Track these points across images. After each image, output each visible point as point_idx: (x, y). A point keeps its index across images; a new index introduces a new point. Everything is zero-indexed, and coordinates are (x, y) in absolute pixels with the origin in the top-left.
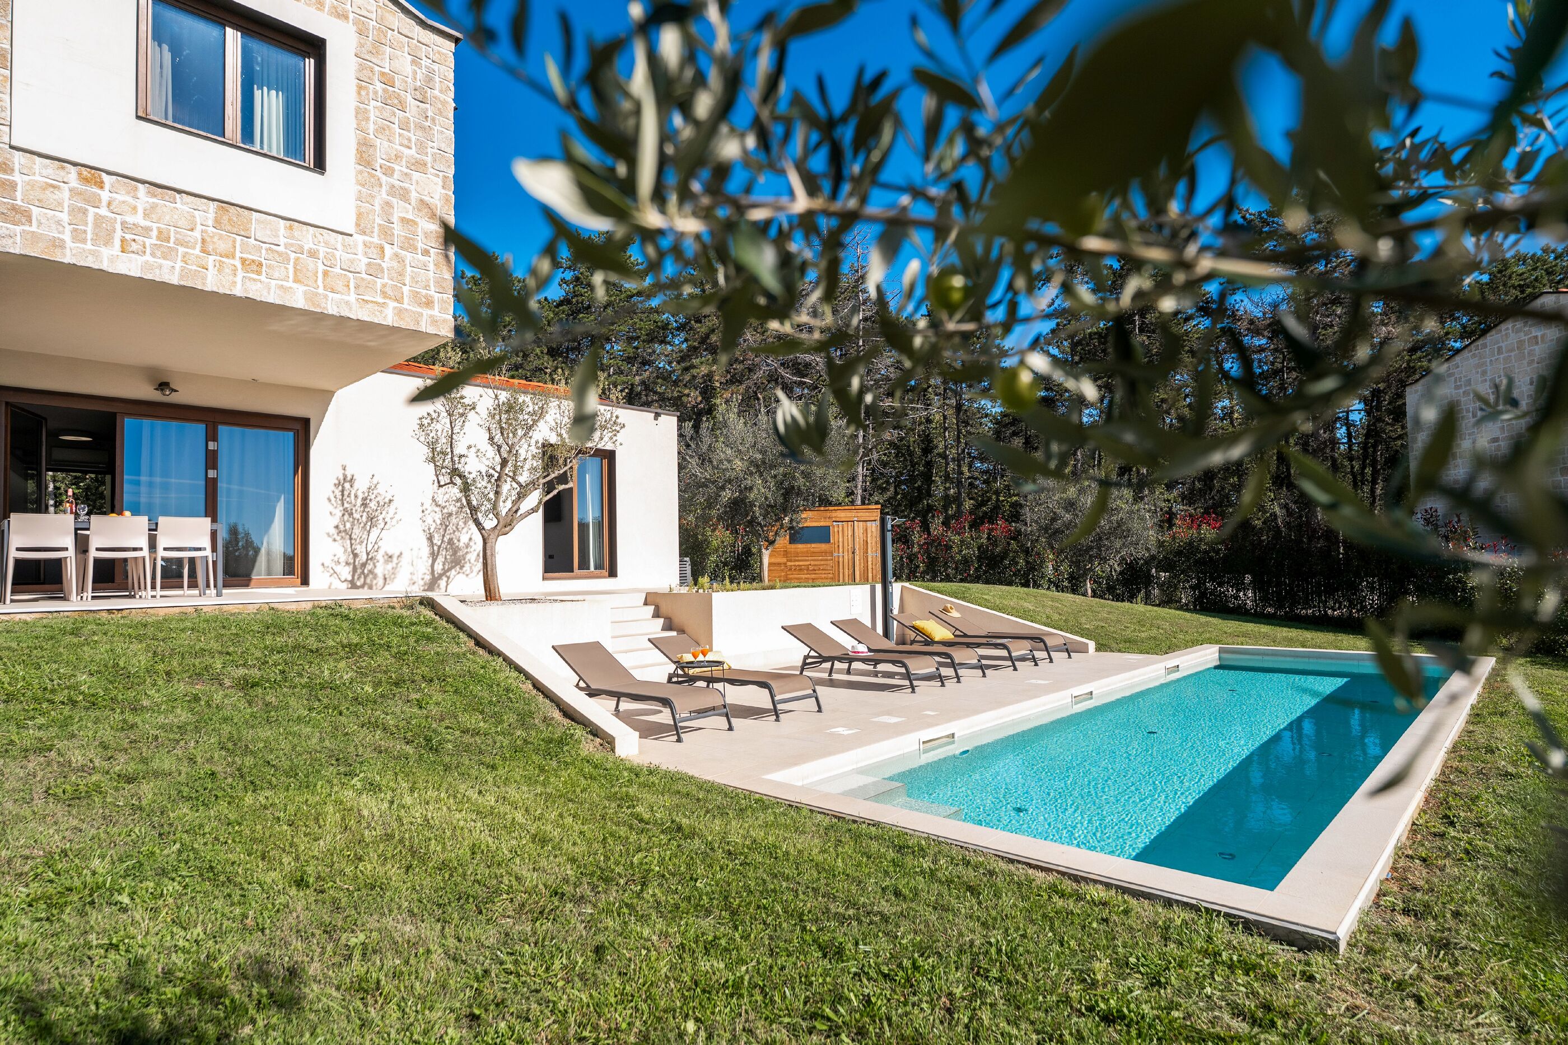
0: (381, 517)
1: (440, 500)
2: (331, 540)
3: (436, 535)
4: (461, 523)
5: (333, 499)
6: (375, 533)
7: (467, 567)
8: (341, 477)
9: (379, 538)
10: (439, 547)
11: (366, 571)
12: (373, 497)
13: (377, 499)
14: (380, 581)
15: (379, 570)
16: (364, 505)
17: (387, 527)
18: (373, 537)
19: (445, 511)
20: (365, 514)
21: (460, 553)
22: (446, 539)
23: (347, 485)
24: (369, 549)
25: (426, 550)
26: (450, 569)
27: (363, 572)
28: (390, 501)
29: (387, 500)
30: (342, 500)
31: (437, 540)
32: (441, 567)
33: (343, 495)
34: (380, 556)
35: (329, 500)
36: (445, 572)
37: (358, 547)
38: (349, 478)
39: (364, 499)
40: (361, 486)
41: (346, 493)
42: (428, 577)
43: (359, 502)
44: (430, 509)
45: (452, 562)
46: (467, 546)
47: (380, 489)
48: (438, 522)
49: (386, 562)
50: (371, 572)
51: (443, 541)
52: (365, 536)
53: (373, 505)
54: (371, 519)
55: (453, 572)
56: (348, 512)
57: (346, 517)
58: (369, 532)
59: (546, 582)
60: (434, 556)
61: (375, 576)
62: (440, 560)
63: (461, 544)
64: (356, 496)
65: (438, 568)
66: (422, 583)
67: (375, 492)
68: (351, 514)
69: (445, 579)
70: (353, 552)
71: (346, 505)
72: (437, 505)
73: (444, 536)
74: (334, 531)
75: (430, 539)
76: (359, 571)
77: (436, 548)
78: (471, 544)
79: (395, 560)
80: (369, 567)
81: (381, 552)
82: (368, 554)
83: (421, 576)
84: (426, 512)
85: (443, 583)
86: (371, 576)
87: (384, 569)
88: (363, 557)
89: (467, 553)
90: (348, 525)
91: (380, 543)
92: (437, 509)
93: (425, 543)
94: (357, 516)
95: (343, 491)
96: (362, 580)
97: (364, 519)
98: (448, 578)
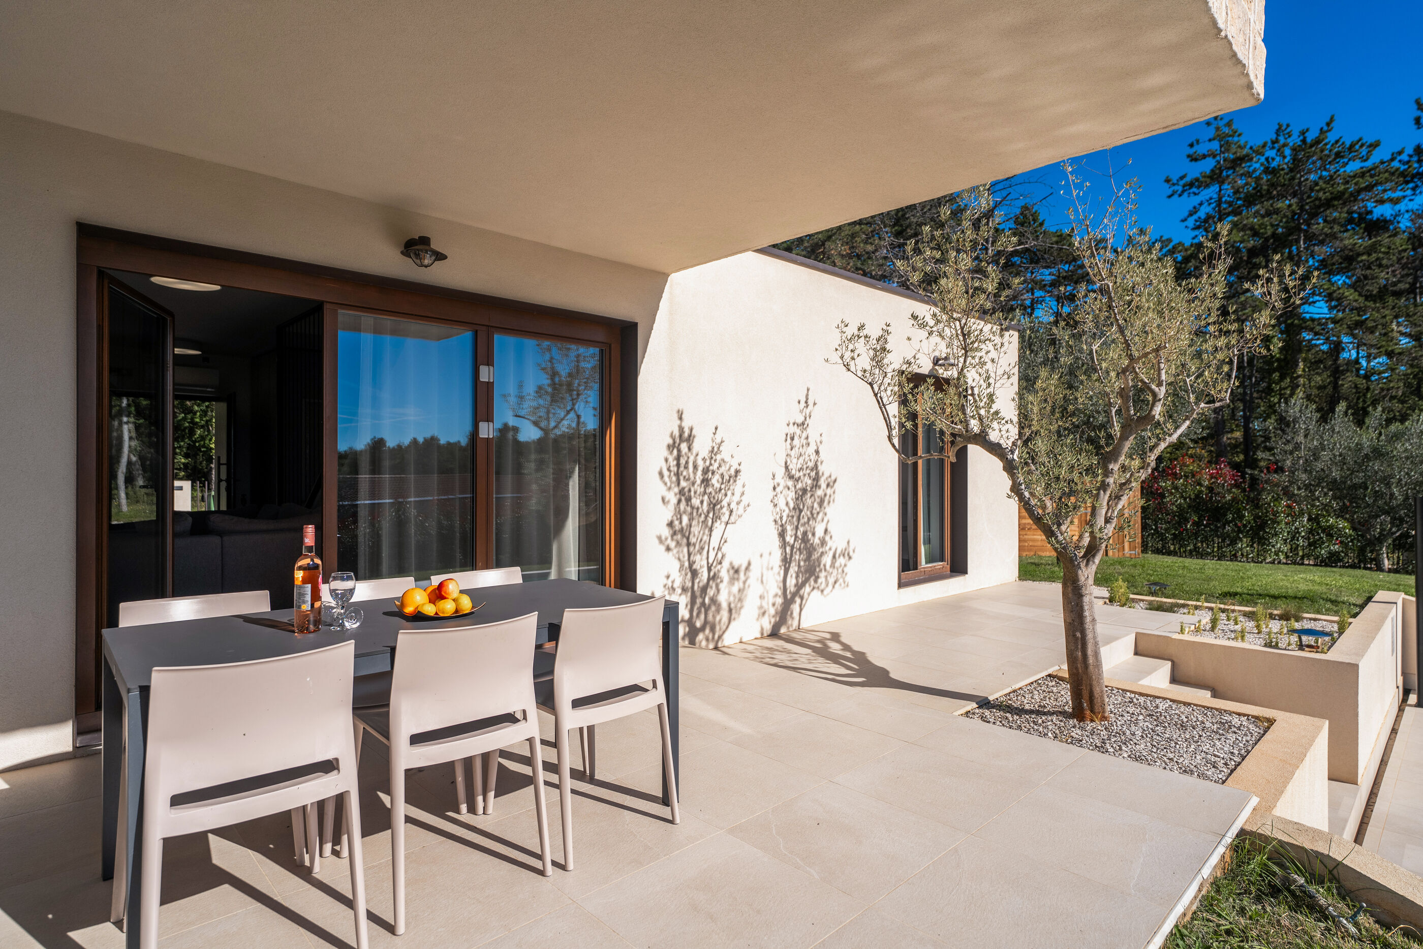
0: (725, 503)
1: (793, 467)
2: (663, 548)
3: (789, 528)
4: (816, 505)
5: (666, 473)
6: (719, 528)
7: (823, 574)
8: (676, 433)
9: (723, 541)
10: (792, 547)
11: (707, 600)
12: (716, 465)
13: (722, 470)
14: (724, 614)
15: (723, 598)
16: (706, 482)
17: (733, 519)
18: (715, 543)
19: (799, 486)
20: (706, 497)
21: (815, 556)
22: (799, 534)
23: (684, 447)
24: (711, 561)
25: (777, 555)
26: (803, 584)
27: (703, 604)
28: (737, 472)
29: (732, 472)
30: (677, 474)
31: (790, 539)
32: (794, 581)
33: (678, 465)
34: (724, 574)
35: (661, 474)
36: (799, 587)
37: (698, 557)
38: (686, 435)
39: (706, 471)
40: (702, 446)
41: (683, 461)
42: (780, 601)
43: (699, 476)
44: (782, 484)
45: (806, 571)
46: (823, 542)
47: (725, 454)
48: (792, 505)
49: (733, 580)
50: (713, 601)
51: (796, 536)
52: (706, 538)
53: (715, 481)
54: (714, 505)
55: (807, 589)
56: (684, 496)
57: (683, 506)
58: (711, 530)
59: (902, 590)
60: (786, 562)
61: (719, 608)
62: (793, 569)
63: (817, 541)
64: (695, 467)
65: (791, 582)
66: (772, 611)
67: (719, 457)
68: (689, 500)
69: (798, 600)
70: (691, 566)
71: (683, 484)
72: (791, 477)
73: (797, 528)
74: (666, 532)
75: (782, 535)
76: (699, 601)
77: (788, 549)
78: (827, 538)
79: (742, 576)
80: (711, 592)
81: (726, 564)
82: (709, 569)
83: (771, 601)
84: (778, 489)
85: (796, 608)
86: (713, 608)
87: (729, 593)
88: (704, 575)
89: (822, 553)
90: (685, 519)
91: (724, 549)
92: (790, 483)
93: (776, 542)
94: (696, 502)
95: (678, 458)
96: (702, 616)
97: (705, 507)
98: (802, 598)
